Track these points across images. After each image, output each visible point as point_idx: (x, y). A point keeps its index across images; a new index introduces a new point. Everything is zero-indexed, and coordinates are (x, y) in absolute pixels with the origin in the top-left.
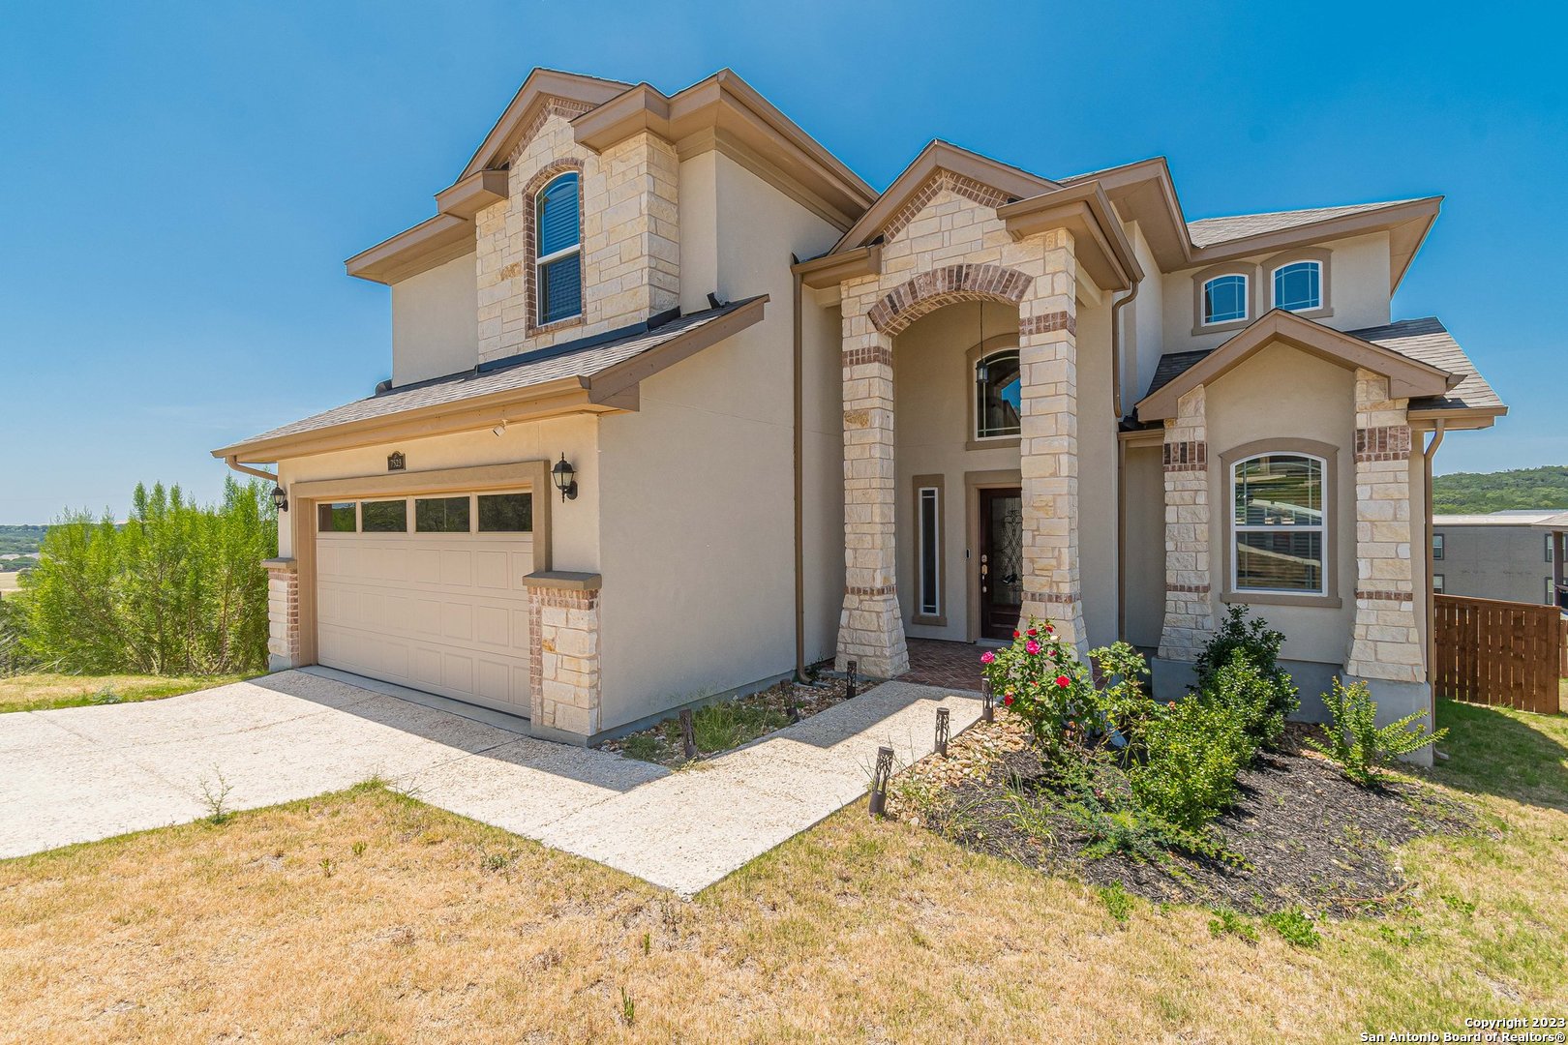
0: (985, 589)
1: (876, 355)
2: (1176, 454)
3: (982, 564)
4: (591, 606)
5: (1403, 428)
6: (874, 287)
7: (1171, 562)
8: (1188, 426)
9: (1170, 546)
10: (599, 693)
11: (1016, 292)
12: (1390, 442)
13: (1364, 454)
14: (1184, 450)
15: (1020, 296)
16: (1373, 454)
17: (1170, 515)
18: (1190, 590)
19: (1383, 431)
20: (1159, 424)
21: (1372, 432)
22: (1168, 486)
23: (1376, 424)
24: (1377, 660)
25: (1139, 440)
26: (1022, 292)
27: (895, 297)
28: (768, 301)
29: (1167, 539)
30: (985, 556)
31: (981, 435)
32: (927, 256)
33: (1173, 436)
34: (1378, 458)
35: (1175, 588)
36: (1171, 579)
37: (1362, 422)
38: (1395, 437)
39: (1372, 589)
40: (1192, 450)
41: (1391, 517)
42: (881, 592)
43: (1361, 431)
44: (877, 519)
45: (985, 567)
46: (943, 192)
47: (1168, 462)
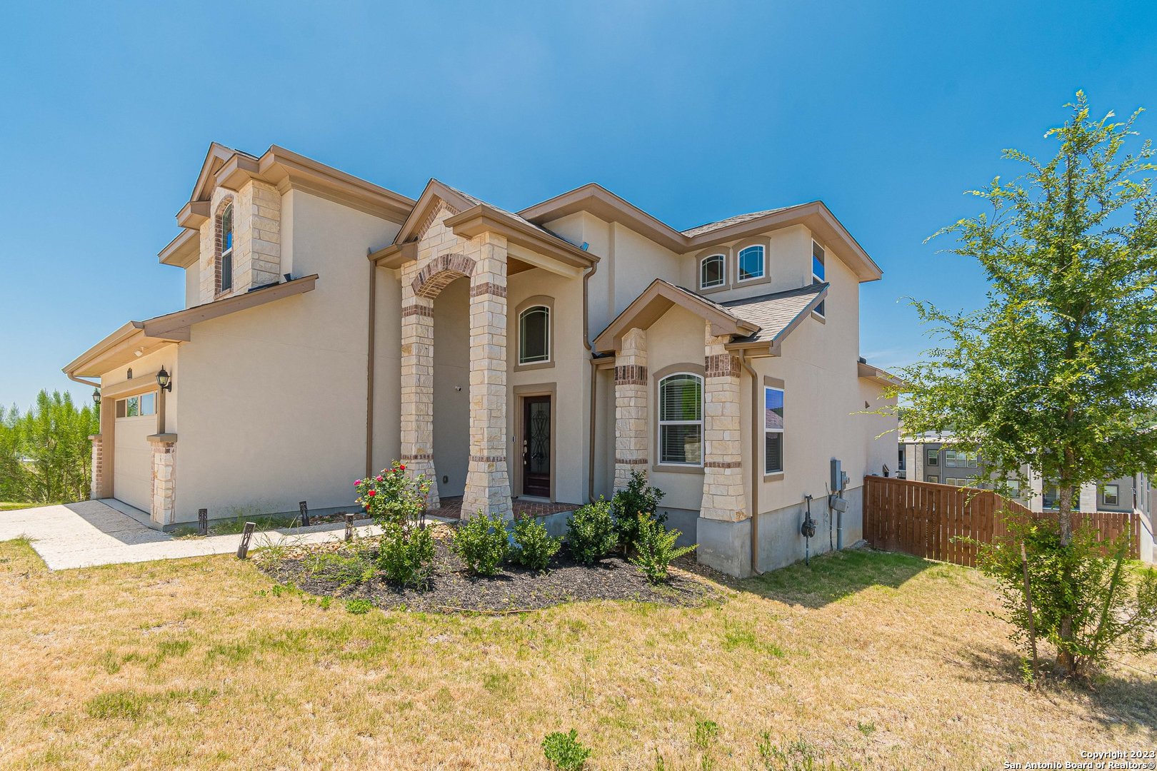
0: (525, 463)
1: (419, 310)
2: (620, 374)
3: (524, 446)
4: (168, 451)
5: (726, 355)
6: (414, 268)
7: (618, 444)
8: (627, 358)
9: (618, 434)
10: (173, 502)
11: (469, 271)
12: (720, 364)
13: (709, 373)
14: (624, 371)
15: (470, 274)
16: (713, 373)
17: (618, 415)
18: (626, 462)
19: (717, 357)
20: (612, 354)
21: (712, 358)
22: (617, 395)
23: (714, 354)
24: (714, 507)
25: (605, 364)
26: (472, 271)
27: (422, 274)
28: (318, 278)
29: (616, 429)
30: (525, 441)
31: (521, 362)
32: (435, 249)
33: (620, 362)
34: (715, 375)
35: (622, 461)
36: (618, 456)
37: (708, 352)
38: (722, 361)
39: (712, 461)
40: (628, 370)
41: (720, 414)
42: (416, 457)
43: (707, 358)
44: (414, 412)
45: (526, 448)
46: (442, 210)
47: (617, 379)
